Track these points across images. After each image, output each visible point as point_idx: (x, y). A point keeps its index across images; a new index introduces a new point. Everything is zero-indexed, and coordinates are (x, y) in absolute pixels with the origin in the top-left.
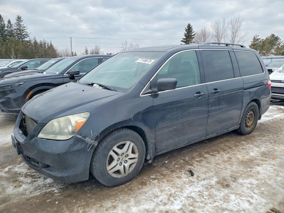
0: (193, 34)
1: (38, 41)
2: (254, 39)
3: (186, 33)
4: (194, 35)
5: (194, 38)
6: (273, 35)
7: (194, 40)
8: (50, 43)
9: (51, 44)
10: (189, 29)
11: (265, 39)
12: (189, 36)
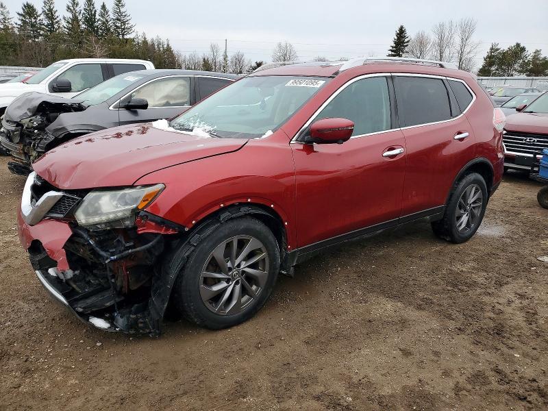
0: (406, 40)
1: (149, 40)
2: (492, 49)
3: (396, 38)
4: (408, 42)
5: (407, 45)
6: (518, 45)
7: (406, 49)
8: (166, 43)
9: (168, 45)
10: (401, 33)
11: (506, 49)
12: (400, 44)
